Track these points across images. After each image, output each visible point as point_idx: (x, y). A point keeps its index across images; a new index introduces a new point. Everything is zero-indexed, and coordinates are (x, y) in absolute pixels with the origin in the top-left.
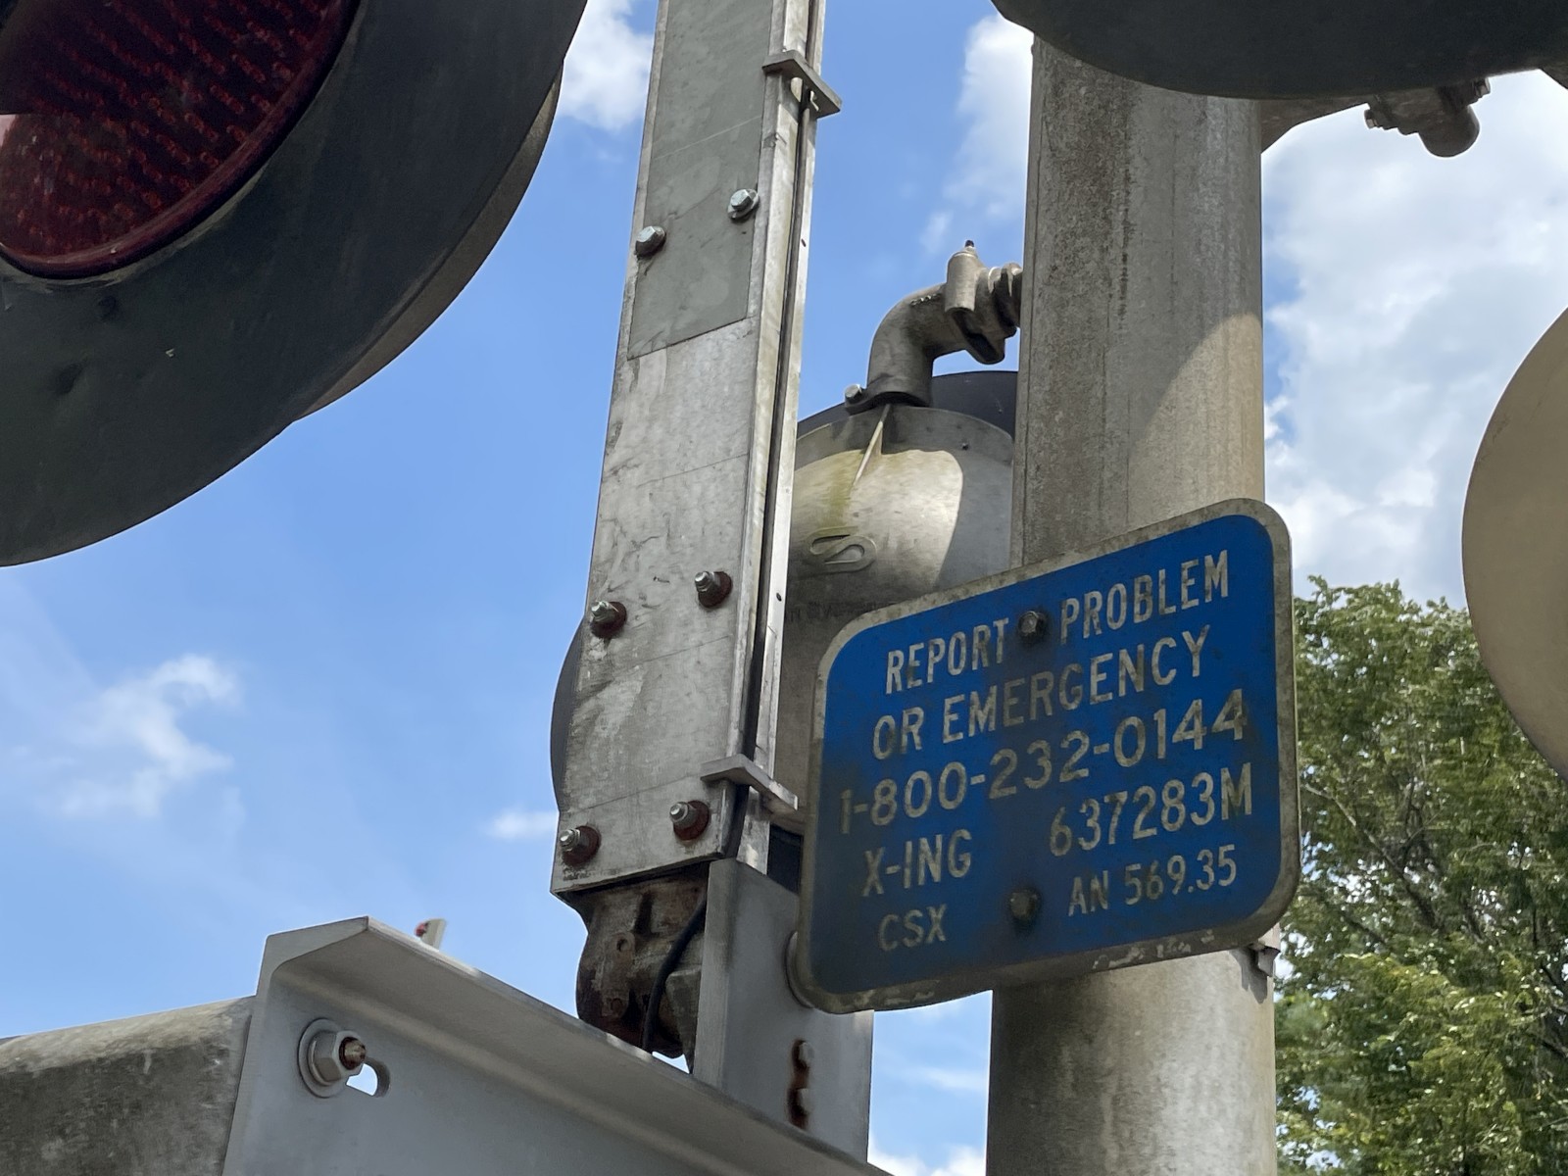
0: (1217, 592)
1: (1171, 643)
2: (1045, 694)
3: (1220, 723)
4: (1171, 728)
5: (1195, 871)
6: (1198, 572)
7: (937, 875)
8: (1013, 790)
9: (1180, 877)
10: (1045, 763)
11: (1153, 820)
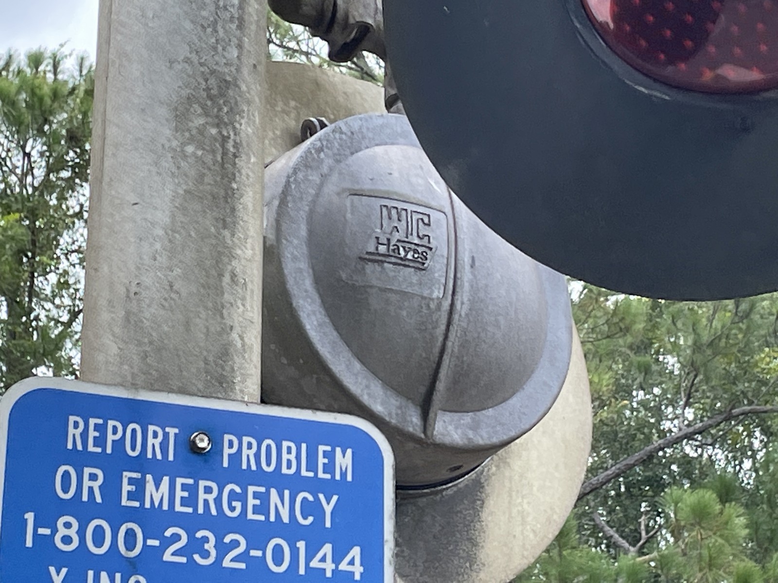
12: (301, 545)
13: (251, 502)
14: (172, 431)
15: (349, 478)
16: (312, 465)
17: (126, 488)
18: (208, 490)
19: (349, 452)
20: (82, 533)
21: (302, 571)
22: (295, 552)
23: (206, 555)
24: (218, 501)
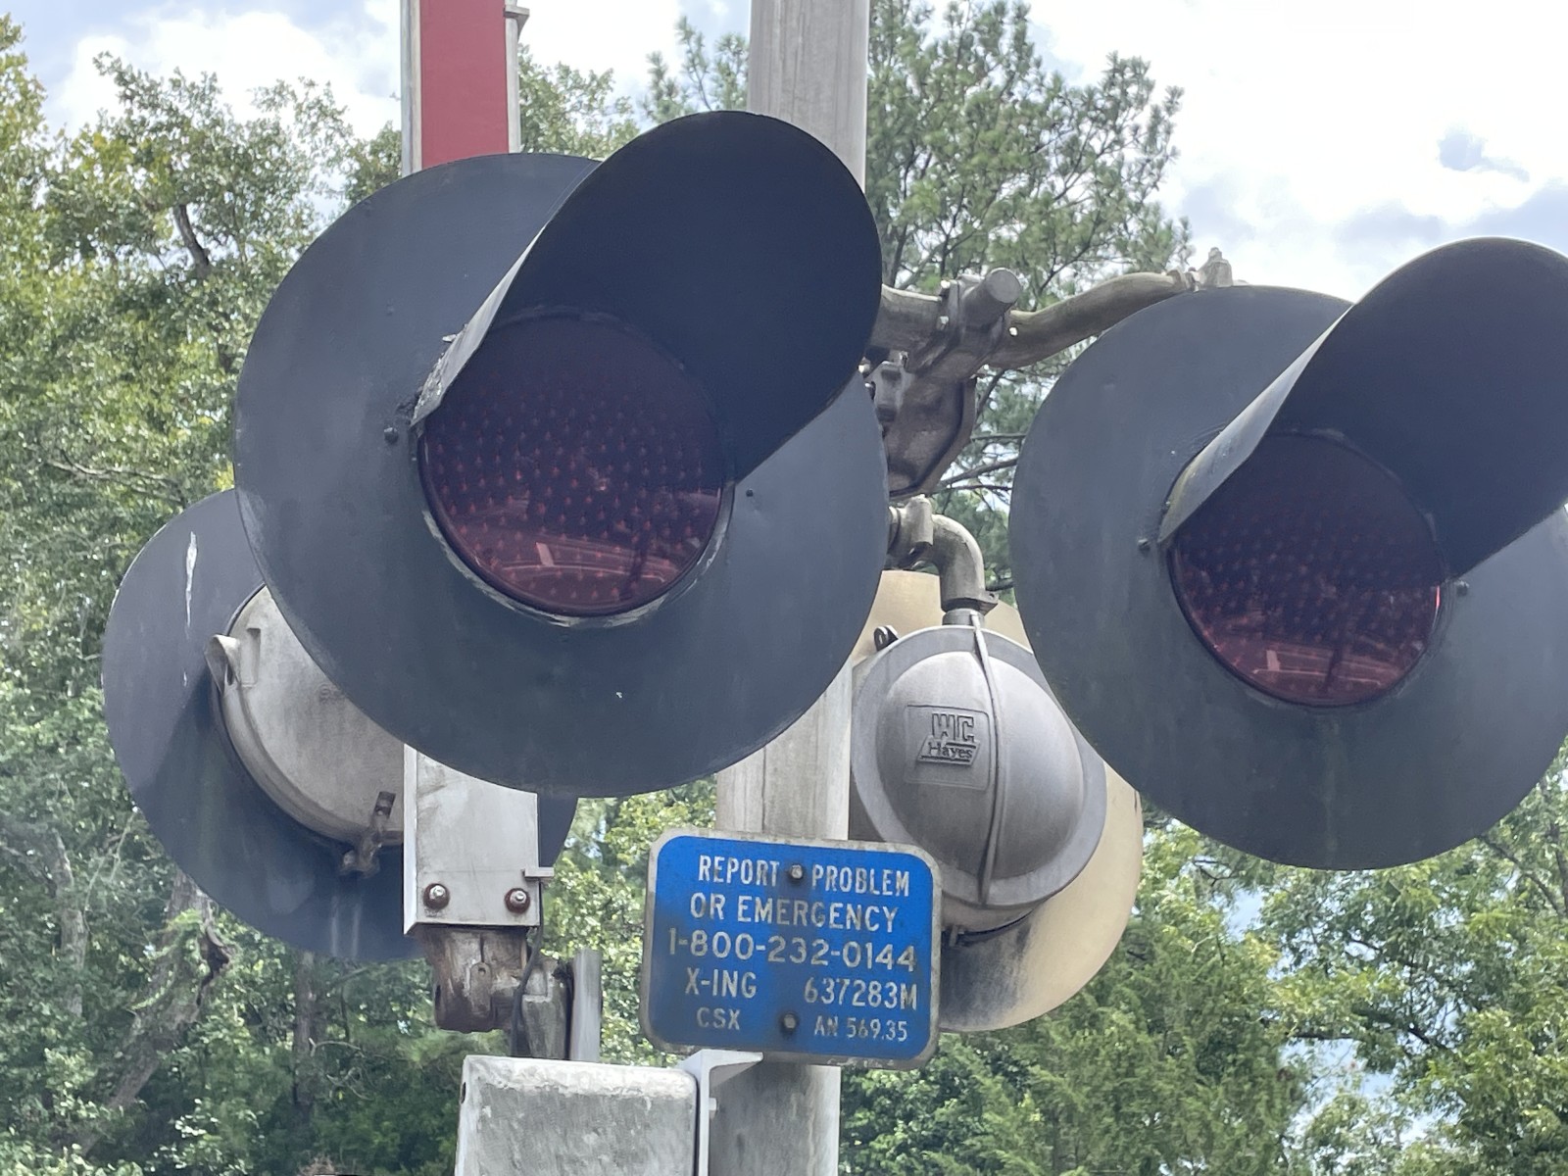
0: (902, 892)
1: (877, 910)
2: (803, 913)
3: (901, 960)
4: (875, 956)
5: (885, 1030)
6: (892, 877)
7: (734, 993)
8: (782, 960)
9: (877, 1031)
10: (803, 951)
11: (864, 997)
12: (869, 946)
13: (833, 915)
14: (774, 864)
15: (906, 894)
16: (878, 886)
17: (741, 908)
18: (800, 907)
19: (907, 874)
20: (709, 942)
21: (870, 966)
22: (864, 952)
23: (799, 956)
24: (808, 916)
